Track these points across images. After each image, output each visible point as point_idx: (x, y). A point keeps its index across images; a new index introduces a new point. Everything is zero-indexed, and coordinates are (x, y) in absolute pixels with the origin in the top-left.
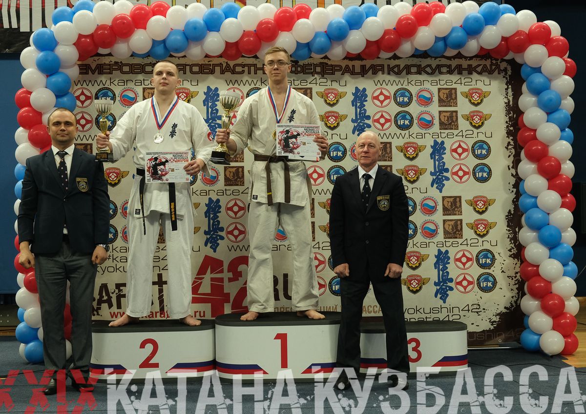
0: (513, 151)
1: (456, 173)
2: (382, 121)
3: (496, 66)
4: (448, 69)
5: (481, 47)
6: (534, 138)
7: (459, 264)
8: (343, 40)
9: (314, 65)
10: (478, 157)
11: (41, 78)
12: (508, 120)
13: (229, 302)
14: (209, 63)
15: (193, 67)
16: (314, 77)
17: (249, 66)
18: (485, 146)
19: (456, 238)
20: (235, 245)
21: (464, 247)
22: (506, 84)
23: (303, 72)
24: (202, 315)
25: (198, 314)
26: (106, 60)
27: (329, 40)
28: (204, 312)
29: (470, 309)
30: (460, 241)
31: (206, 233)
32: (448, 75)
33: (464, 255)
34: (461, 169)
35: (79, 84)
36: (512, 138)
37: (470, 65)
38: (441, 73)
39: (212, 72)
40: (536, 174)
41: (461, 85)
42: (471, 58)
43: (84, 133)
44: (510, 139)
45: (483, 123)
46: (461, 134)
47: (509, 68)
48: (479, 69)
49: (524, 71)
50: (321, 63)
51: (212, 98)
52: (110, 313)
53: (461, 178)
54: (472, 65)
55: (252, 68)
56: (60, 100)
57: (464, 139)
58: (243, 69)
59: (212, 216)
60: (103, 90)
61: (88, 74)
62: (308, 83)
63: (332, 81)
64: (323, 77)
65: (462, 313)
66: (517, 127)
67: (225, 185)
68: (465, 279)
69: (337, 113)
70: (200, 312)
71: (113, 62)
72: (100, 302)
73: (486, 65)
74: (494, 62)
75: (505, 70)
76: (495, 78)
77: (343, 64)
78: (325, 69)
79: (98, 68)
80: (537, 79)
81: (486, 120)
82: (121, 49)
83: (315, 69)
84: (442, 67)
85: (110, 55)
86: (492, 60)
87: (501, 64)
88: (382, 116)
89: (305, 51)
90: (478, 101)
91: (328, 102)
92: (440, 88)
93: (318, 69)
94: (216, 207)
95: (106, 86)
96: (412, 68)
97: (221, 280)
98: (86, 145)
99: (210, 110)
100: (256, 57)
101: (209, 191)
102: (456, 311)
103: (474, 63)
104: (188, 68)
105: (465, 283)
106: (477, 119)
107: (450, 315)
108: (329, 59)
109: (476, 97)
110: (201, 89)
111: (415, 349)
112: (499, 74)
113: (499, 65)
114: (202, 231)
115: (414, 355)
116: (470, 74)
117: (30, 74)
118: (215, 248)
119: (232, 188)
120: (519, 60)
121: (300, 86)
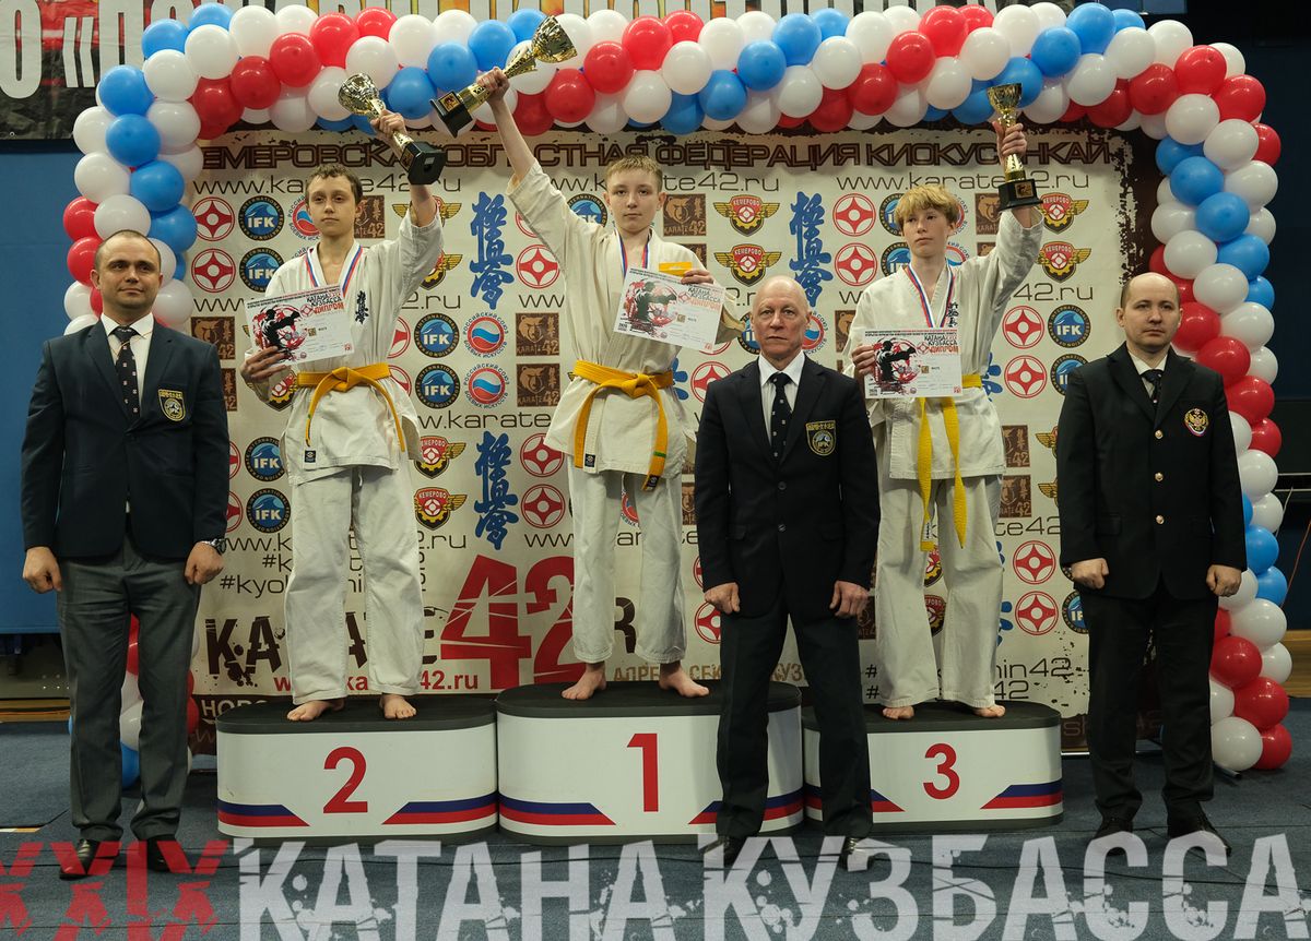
1: (1016, 377)
2: (856, 264)
3: (1100, 145)
5: (1071, 102)
6: (1190, 297)
7: (1022, 571)
8: (773, 89)
9: (709, 145)
10: (1062, 341)
11: (117, 173)
12: (1126, 262)
13: (530, 657)
14: (484, 142)
15: (449, 152)
16: (709, 172)
17: (570, 148)
18: (1078, 318)
19: (1017, 515)
20: (542, 533)
21: (1035, 536)
22: (1122, 185)
23: (685, 160)
24: (471, 683)
25: (462, 682)
26: (263, 138)
27: (741, 86)
28: (475, 677)
29: (1049, 668)
30: (1026, 522)
31: (478, 508)
33: (1034, 553)
34: (1025, 367)
35: (205, 190)
37: (1043, 144)
38: (981, 161)
39: (490, 162)
42: (1046, 128)
43: (218, 296)
45: (1072, 269)
46: (1025, 292)
47: (1128, 150)
48: (1063, 153)
49: (1163, 155)
50: (723, 141)
51: (490, 218)
52: (275, 679)
53: (1026, 386)
54: (1047, 144)
55: (577, 154)
56: (160, 221)
57: (1032, 303)
58: (557, 155)
59: (490, 470)
60: (256, 202)
61: (224, 168)
62: (696, 185)
63: (747, 180)
64: (728, 171)
65: (1031, 678)
67: (519, 405)
68: (1036, 604)
69: (758, 248)
70: (467, 677)
71: (278, 141)
72: (254, 656)
73: (1078, 143)
74: (1096, 137)
75: (1120, 154)
76: (1098, 172)
77: (772, 143)
78: (732, 156)
79: (245, 155)
80: (1196, 169)
81: (1079, 263)
82: (293, 111)
83: (711, 155)
84: (984, 148)
85: (269, 125)
86: (1090, 133)
87: (1110, 142)
88: (856, 255)
89: (689, 114)
90: (1061, 222)
91: (739, 224)
92: (979, 195)
93: (718, 155)
94: (500, 451)
95: (263, 193)
96: (918, 151)
97: (512, 608)
98: (221, 320)
99: (486, 243)
100: (584, 129)
101: (485, 417)
102: (1018, 673)
103: (1053, 139)
105: (1037, 613)
106: (1059, 261)
107: (1007, 681)
108: (742, 132)
109: (1057, 212)
110: (467, 198)
111: (943, 769)
112: (1105, 162)
113: (1107, 143)
114: (469, 504)
115: (942, 783)
116: (1044, 163)
117: (95, 166)
118: (497, 540)
119: (534, 410)
120: (1152, 131)
121: (678, 192)
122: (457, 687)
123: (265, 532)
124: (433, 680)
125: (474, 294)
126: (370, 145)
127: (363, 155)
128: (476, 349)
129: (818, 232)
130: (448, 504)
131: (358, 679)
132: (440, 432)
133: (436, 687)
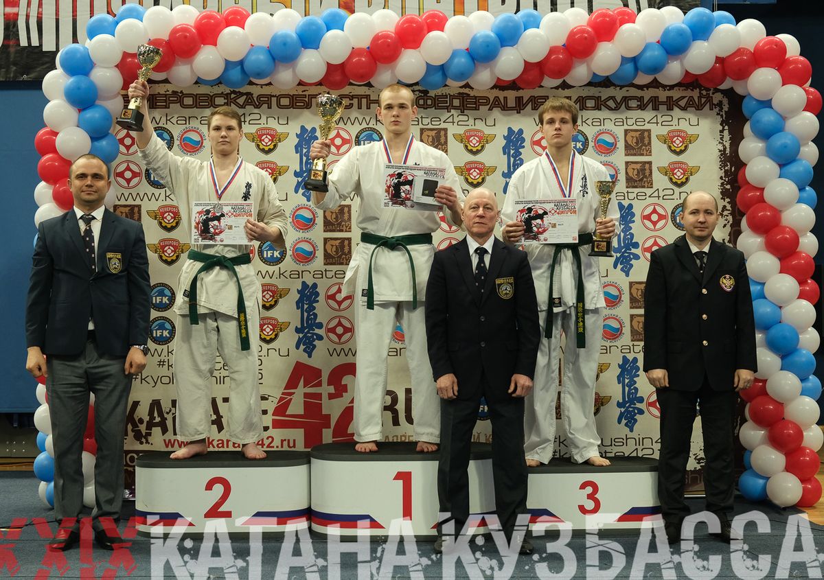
0: (730, 218)
1: (649, 250)
3: (707, 98)
4: (639, 103)
5: (687, 71)
6: (761, 200)
8: (492, 62)
9: (450, 96)
10: (680, 226)
11: (70, 112)
12: (723, 175)
13: (330, 428)
14: (304, 93)
15: (281, 99)
16: (450, 114)
17: (360, 97)
20: (338, 348)
22: (721, 124)
23: (435, 106)
24: (291, 445)
25: (285, 443)
26: (161, 89)
27: (471, 61)
28: (294, 440)
31: (297, 330)
32: (639, 110)
34: (655, 243)
36: (728, 200)
37: (670, 97)
38: (628, 108)
39: (308, 106)
40: (764, 250)
41: (657, 125)
42: (672, 87)
43: (130, 191)
44: (726, 202)
45: (687, 179)
46: (656, 194)
47: (725, 101)
48: (683, 103)
49: (747, 106)
50: (459, 93)
51: (307, 142)
52: (165, 440)
54: (672, 97)
55: (364, 101)
56: (96, 143)
57: (661, 201)
58: (351, 102)
59: (306, 306)
62: (442, 122)
63: (475, 119)
64: (462, 113)
66: (736, 185)
67: (325, 264)
69: (482, 164)
70: (289, 440)
71: (171, 91)
72: (150, 425)
73: (692, 97)
74: (704, 92)
75: (720, 104)
76: (706, 116)
77: (492, 95)
78: (465, 103)
80: (766, 117)
81: (692, 175)
82: (182, 73)
83: (451, 102)
84: (631, 100)
85: (166, 81)
86: (700, 90)
87: (714, 96)
89: (437, 77)
90: (680, 148)
91: (470, 148)
92: (627, 130)
93: (456, 102)
94: (312, 294)
95: (160, 125)
96: (587, 101)
97: (319, 396)
98: (132, 207)
99: (304, 159)
100: (369, 85)
101: (302, 272)
102: (647, 443)
103: (676, 94)
104: (274, 100)
106: (679, 174)
107: (640, 448)
108: (472, 88)
109: (678, 142)
110: (293, 129)
111: (591, 497)
112: (710, 110)
113: (712, 97)
114: (292, 328)
115: (590, 505)
116: (670, 110)
117: (56, 108)
118: (309, 351)
119: (335, 268)
120: (739, 90)
121: (430, 126)
122: (282, 447)
123: (159, 344)
124: (266, 442)
125: (296, 191)
126: (230, 94)
127: (226, 101)
128: (298, 227)
129: (521, 154)
130: (278, 328)
131: (218, 441)
132: (273, 281)
133: (268, 446)
